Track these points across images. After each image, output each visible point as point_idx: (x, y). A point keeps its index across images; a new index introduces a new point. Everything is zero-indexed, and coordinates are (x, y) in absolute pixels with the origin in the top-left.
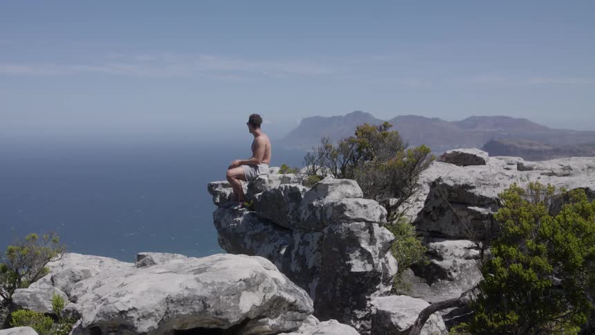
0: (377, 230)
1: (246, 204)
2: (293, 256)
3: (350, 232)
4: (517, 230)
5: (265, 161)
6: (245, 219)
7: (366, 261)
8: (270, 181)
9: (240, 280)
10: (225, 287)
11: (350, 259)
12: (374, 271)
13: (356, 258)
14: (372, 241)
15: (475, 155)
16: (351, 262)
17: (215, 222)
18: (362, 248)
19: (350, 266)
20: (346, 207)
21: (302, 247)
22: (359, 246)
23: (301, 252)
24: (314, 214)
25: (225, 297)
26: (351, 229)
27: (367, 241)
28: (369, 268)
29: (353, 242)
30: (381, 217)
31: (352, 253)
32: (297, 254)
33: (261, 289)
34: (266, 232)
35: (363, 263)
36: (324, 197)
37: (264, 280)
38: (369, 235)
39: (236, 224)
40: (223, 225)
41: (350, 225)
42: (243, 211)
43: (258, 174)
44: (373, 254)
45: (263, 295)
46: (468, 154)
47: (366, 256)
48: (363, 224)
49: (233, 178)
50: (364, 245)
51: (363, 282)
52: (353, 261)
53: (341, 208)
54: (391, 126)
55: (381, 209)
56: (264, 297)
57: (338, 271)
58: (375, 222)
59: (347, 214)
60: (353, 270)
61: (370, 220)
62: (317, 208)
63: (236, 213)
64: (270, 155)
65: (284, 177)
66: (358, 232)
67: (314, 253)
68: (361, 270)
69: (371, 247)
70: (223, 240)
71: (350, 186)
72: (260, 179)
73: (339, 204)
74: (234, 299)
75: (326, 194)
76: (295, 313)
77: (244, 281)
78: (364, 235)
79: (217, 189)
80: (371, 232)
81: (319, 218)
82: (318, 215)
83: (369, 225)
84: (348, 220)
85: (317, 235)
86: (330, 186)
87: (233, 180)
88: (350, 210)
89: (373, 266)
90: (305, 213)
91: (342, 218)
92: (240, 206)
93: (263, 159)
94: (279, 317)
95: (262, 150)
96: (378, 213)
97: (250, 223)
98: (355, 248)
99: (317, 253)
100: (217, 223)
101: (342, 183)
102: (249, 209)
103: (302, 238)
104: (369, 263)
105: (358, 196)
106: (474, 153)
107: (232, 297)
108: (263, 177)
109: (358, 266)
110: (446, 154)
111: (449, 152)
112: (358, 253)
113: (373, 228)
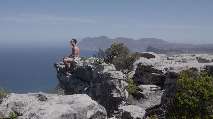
1: (70, 71)
2: (90, 91)
3: (112, 83)
4: (186, 87)
5: (77, 56)
6: (70, 77)
7: (118, 93)
8: (79, 63)
9: (87, 106)
10: (82, 109)
11: (113, 93)
12: (121, 97)
13: (115, 92)
14: (120, 86)
15: (151, 54)
16: (113, 94)
17: (58, 78)
18: (117, 89)
19: (112, 95)
20: (111, 74)
21: (93, 88)
22: (116, 88)
23: (93, 90)
24: (98, 76)
25: (82, 113)
26: (113, 82)
27: (119, 86)
28: (119, 96)
29: (114, 86)
31: (113, 90)
32: (92, 90)
33: (94, 109)
34: (78, 82)
35: (117, 94)
36: (102, 70)
37: (95, 106)
38: (119, 84)
39: (66, 79)
40: (61, 79)
41: (113, 80)
42: (69, 74)
43: (75, 61)
44: (121, 91)
46: (149, 54)
47: (118, 91)
48: (117, 80)
50: (118, 87)
51: (117, 101)
52: (114, 93)
53: (110, 74)
54: (123, 44)
55: (123, 75)
56: (95, 112)
57: (108, 97)
58: (121, 79)
59: (111, 77)
60: (113, 97)
61: (120, 79)
62: (100, 74)
63: (66, 75)
64: (79, 54)
65: (84, 62)
66: (116, 83)
67: (98, 90)
68: (116, 96)
69: (120, 88)
70: (61, 84)
71: (111, 66)
72: (75, 63)
73: (108, 73)
74: (85, 114)
75: (103, 69)
77: (88, 106)
78: (118, 84)
79: (58, 66)
80: (120, 83)
81: (100, 78)
82: (100, 76)
83: (119, 80)
84: (112, 79)
85: (100, 84)
86: (104, 67)
87: (66, 63)
88: (112, 75)
89: (121, 95)
90: (95, 76)
91: (109, 78)
92: (68, 72)
93: (76, 55)
94: (97, 118)
95: (76, 52)
96: (122, 76)
97: (72, 79)
98: (114, 89)
99: (100, 90)
100: (59, 78)
101: (108, 65)
102: (71, 73)
103: (94, 84)
104: (119, 94)
105: (114, 70)
107: (85, 113)
108: (76, 62)
109: (115, 95)
110: (141, 54)
111: (142, 53)
112: (115, 91)
113: (121, 82)
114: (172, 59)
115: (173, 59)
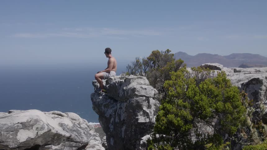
0: (152, 101)
1: (104, 90)
3: (137, 102)
5: (113, 69)
6: (103, 97)
7: (146, 117)
8: (115, 79)
9: (18, 123)
10: (6, 127)
11: (138, 116)
12: (150, 122)
13: (141, 115)
14: (149, 107)
15: (216, 66)
16: (138, 117)
17: (91, 99)
18: (144, 110)
19: (137, 119)
20: (136, 89)
21: (120, 110)
22: (142, 109)
24: (124, 93)
25: (5, 133)
26: (138, 101)
27: (146, 106)
28: (148, 120)
29: (139, 107)
30: (155, 95)
31: (139, 113)
32: (118, 114)
33: (34, 128)
34: (110, 103)
35: (144, 118)
36: (129, 85)
37: (36, 123)
38: (148, 104)
39: (99, 100)
40: (94, 100)
41: (138, 98)
42: (103, 93)
43: (110, 76)
44: (149, 113)
45: (37, 132)
46: (212, 66)
47: (146, 114)
48: (144, 98)
49: (98, 78)
50: (145, 108)
51: (145, 128)
52: (139, 117)
53: (134, 90)
54: (171, 51)
55: (154, 91)
56: (37, 133)
57: (132, 122)
58: (150, 97)
59: (136, 93)
60: (139, 121)
61: (148, 96)
62: (125, 90)
63: (100, 95)
64: (116, 67)
65: (121, 77)
66: (141, 102)
67: (124, 113)
68: (143, 121)
69: (149, 110)
72: (110, 78)
73: (133, 88)
74: (12, 134)
75: (130, 83)
76: (72, 143)
77: (21, 123)
78: (145, 104)
79: (96, 84)
80: (149, 102)
81: (126, 95)
82: (126, 93)
83: (148, 99)
84: (137, 96)
85: (125, 104)
86: (131, 80)
87: (98, 79)
88: (138, 91)
89: (150, 119)
90: (121, 93)
91: (134, 95)
92: (101, 91)
93: (112, 69)
95: (112, 64)
97: (105, 99)
98: (140, 110)
99: (125, 112)
101: (138, 78)
103: (120, 105)
104: (148, 118)
105: (146, 84)
106: (215, 65)
107: (11, 133)
108: (111, 77)
109: (142, 119)
110: (202, 66)
111: (203, 65)
112: (141, 113)
113: (150, 100)
114: (240, 71)
115: (242, 71)
